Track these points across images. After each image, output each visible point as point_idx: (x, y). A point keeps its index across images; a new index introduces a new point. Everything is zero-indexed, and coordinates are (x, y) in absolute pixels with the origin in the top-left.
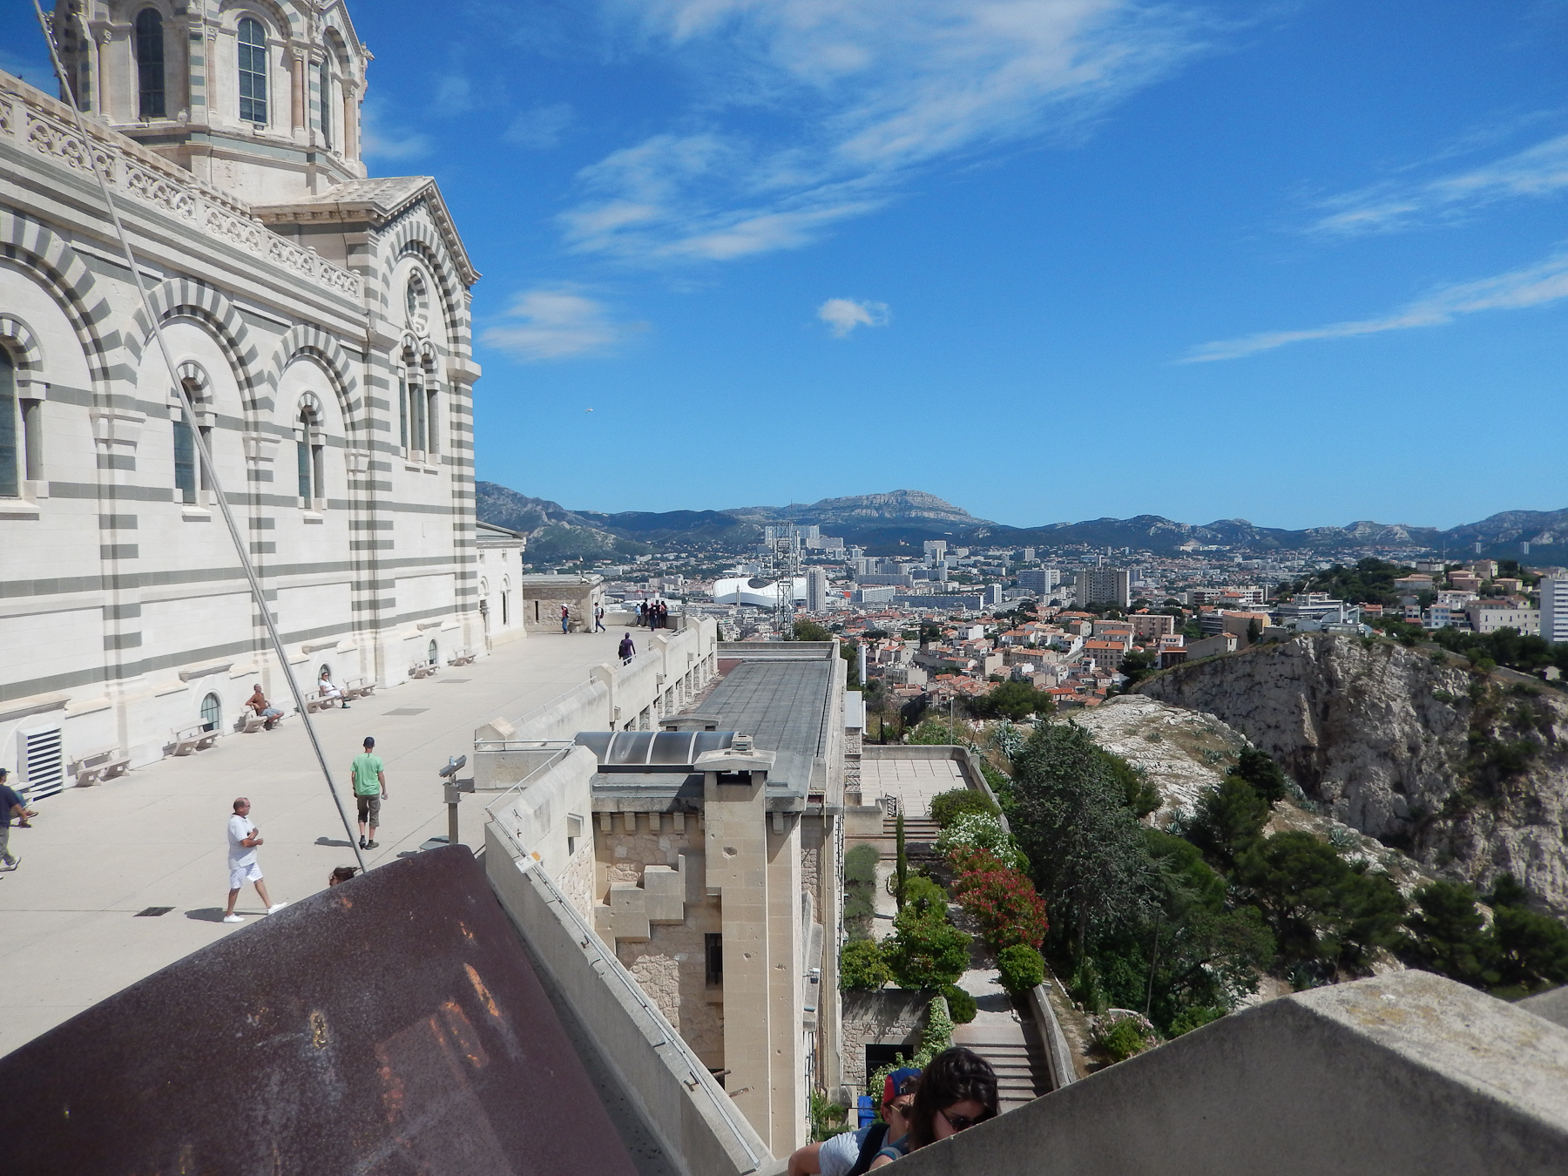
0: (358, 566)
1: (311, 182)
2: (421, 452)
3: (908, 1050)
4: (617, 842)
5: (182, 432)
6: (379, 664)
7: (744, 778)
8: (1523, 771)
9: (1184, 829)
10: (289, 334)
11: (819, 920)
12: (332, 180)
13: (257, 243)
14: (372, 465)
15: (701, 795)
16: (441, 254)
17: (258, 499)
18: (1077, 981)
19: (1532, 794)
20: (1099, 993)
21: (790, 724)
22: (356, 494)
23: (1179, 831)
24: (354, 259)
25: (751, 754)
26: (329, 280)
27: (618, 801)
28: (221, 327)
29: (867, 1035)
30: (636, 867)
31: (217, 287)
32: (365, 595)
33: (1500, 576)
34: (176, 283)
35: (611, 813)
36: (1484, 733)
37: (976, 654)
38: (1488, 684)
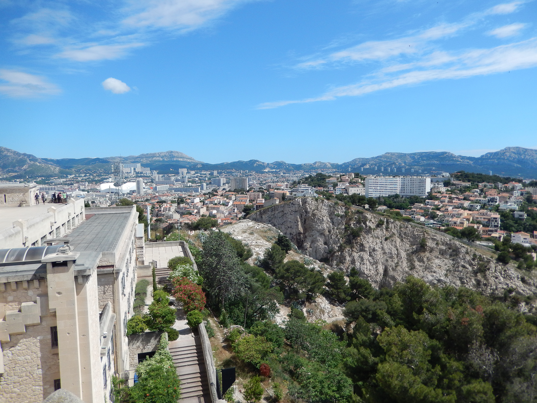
3: (151, 354)
4: (8, 295)
7: (64, 264)
8: (359, 236)
9: (260, 263)
11: (114, 312)
15: (45, 272)
18: (222, 317)
19: (361, 242)
20: (228, 321)
21: (106, 238)
23: (258, 263)
25: (67, 254)
27: (7, 278)
29: (138, 350)
30: (18, 304)
33: (355, 178)
35: (5, 283)
36: (349, 226)
37: (197, 208)
38: (350, 211)
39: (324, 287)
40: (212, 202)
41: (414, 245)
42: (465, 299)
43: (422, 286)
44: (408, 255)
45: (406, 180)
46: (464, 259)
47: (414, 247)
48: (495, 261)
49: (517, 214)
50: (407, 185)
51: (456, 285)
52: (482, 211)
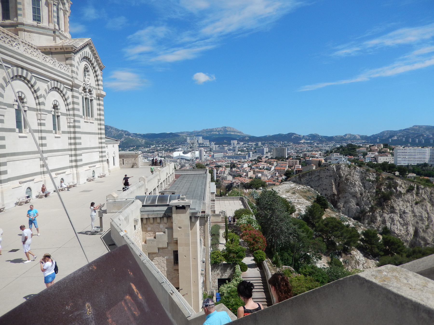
0: (71, 150)
1: (54, 39)
2: (89, 117)
3: (229, 280)
4: (148, 226)
5: (18, 112)
6: (78, 178)
7: (183, 207)
8: (389, 199)
9: (302, 217)
10: (49, 83)
11: (205, 245)
12: (61, 39)
13: (39, 57)
14: (75, 121)
15: (171, 212)
16: (94, 61)
17: (41, 131)
18: (274, 259)
19: (392, 205)
20: (280, 262)
21: (195, 192)
22: (70, 130)
23: (301, 218)
24: (68, 62)
25: (185, 201)
26: (61, 68)
27: (148, 215)
28: (29, 82)
29: (218, 276)
30: (154, 233)
31: (27, 70)
32: (73, 158)
33: (384, 148)
34: (15, 68)
35: (146, 218)
36: (380, 190)
37: (246, 171)
38: (381, 177)
39: (359, 242)
40: (258, 167)
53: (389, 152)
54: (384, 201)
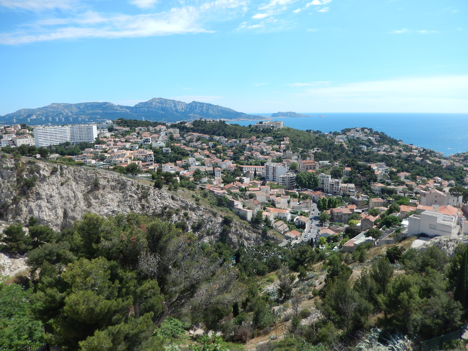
8: (33, 185)
19: (37, 191)
36: (21, 177)
38: (20, 162)
41: (89, 185)
42: (132, 221)
43: (97, 220)
44: (84, 195)
45: (74, 128)
46: (131, 190)
47: (89, 187)
48: (153, 188)
49: (164, 149)
50: (77, 133)
51: (127, 212)
52: (140, 150)
53: (28, 133)
54: (28, 189)
